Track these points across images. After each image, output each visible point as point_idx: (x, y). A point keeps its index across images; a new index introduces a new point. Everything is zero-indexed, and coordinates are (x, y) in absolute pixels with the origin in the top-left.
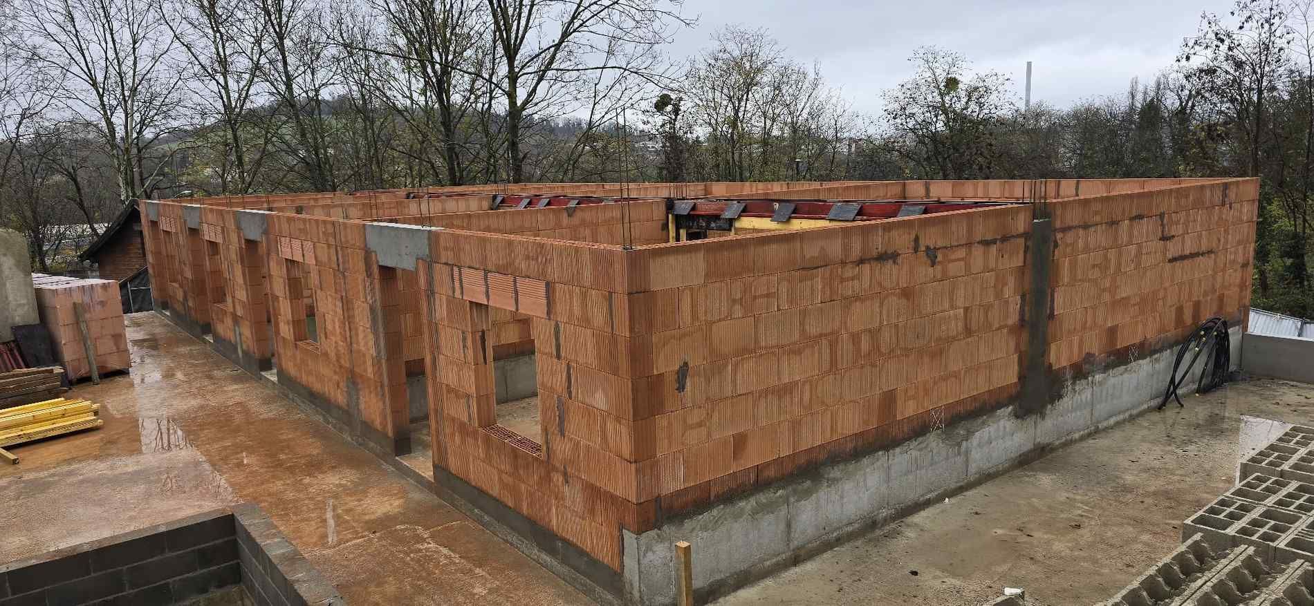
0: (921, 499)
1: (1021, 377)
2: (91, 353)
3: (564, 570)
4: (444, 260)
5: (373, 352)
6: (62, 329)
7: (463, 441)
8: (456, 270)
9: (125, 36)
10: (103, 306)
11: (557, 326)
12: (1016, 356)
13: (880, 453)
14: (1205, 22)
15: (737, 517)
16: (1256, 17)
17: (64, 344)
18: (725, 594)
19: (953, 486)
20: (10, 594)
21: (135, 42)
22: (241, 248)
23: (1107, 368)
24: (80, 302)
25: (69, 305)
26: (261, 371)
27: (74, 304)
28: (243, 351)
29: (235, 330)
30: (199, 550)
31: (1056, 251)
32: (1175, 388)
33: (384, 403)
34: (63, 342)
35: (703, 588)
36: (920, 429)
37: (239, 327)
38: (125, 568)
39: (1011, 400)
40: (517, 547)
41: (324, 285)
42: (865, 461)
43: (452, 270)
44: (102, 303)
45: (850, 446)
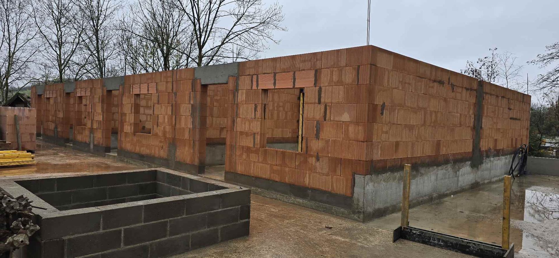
0: (445, 193)
1: (473, 150)
2: (20, 139)
3: (312, 203)
4: (248, 73)
5: (190, 126)
6: (7, 126)
7: (248, 156)
8: (255, 77)
9: (13, 30)
10: (28, 119)
11: (320, 89)
12: (472, 140)
13: (435, 167)
14: (468, 65)
15: (394, 179)
16: (486, 64)
17: (7, 134)
18: (389, 214)
19: (454, 190)
20: (56, 190)
21: (17, 33)
22: (103, 96)
23: (494, 156)
24: (18, 115)
25: (13, 115)
26: (106, 152)
27: (15, 115)
28: (94, 145)
29: (90, 137)
30: (140, 184)
31: (483, 101)
32: (513, 171)
33: (194, 150)
34: (7, 133)
35: (382, 209)
36: (446, 162)
37: (93, 134)
38: (108, 187)
39: (470, 159)
40: (280, 200)
41: (160, 102)
42: (431, 169)
43: (252, 78)
44: (28, 118)
45: (427, 160)
